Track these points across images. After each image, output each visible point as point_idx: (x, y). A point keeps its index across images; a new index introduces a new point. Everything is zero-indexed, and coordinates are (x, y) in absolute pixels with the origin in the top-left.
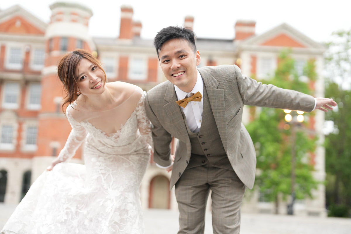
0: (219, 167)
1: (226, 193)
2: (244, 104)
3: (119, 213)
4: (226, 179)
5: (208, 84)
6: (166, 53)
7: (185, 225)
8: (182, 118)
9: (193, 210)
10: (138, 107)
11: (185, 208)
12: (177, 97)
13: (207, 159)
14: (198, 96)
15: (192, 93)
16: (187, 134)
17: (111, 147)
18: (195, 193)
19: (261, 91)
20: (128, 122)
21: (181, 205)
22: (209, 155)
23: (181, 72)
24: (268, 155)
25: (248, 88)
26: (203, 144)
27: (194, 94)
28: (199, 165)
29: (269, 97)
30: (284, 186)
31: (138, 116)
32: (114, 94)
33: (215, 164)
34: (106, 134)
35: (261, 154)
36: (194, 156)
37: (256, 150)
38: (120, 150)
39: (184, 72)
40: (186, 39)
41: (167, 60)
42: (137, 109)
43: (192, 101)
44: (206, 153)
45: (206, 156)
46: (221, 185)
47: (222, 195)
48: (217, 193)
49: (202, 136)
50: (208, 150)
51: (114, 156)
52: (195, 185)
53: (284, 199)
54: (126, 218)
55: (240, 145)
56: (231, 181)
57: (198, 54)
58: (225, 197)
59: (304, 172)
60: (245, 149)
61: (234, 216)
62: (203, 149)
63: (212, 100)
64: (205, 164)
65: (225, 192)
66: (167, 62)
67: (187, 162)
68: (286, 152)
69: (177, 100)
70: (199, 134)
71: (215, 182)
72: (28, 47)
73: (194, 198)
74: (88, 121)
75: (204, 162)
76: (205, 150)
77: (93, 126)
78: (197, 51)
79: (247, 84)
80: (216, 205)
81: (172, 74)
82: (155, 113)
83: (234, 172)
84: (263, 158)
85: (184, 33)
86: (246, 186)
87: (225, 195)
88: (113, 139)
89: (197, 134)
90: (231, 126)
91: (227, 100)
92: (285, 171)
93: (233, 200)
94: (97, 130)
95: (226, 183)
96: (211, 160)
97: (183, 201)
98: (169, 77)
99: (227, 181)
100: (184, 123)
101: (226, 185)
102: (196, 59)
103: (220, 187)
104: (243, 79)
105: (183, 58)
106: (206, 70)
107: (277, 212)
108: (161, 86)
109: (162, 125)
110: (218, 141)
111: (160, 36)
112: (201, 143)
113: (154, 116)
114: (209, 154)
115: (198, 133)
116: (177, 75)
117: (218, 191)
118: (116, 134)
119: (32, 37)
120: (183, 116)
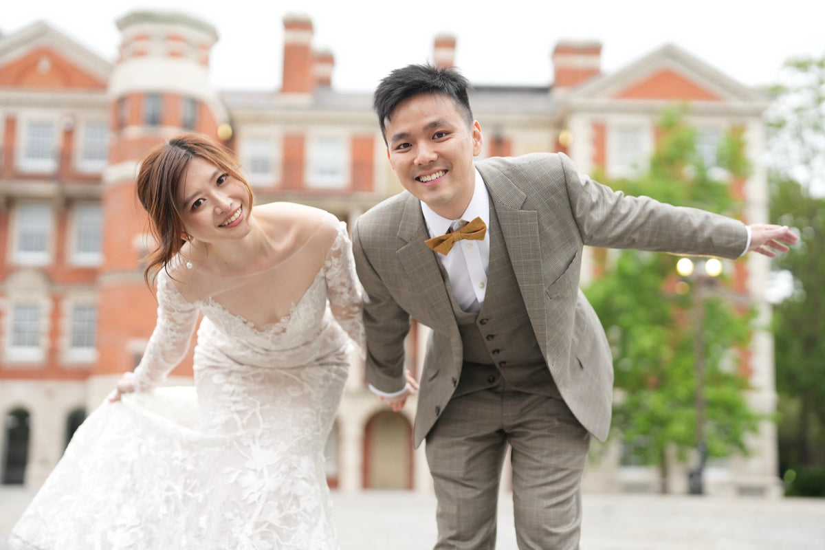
0: (527, 391)
1: (545, 452)
2: (584, 244)
3: (276, 504)
4: (546, 418)
5: (501, 198)
6: (402, 128)
7: (451, 528)
8: (441, 278)
9: (470, 494)
10: (330, 259)
11: (451, 488)
12: (427, 231)
13: (499, 374)
14: (478, 227)
15: (463, 221)
16: (452, 317)
17: (263, 352)
18: (472, 453)
19: (623, 211)
20: (306, 297)
21: (442, 482)
22: (503, 365)
23: (438, 171)
24: (641, 356)
25: (593, 206)
26: (490, 338)
27: (468, 222)
28: (482, 388)
29: (642, 225)
30: (679, 428)
31: (330, 280)
32: (272, 234)
33: (518, 385)
34: (254, 327)
35: (624, 354)
36: (469, 367)
37: (611, 344)
38: (283, 357)
39: (446, 171)
40: (450, 94)
41: (406, 143)
42: (328, 264)
43: (463, 238)
44: (496, 359)
45: (497, 366)
46: (534, 433)
47: (536, 457)
48: (525, 453)
49: (487, 320)
50: (500, 353)
51: (267, 370)
52: (473, 435)
53: (682, 458)
54: (296, 515)
55: (576, 340)
56: (557, 423)
57: (476, 129)
58: (545, 461)
59: (726, 392)
60: (588, 348)
61: (567, 503)
62: (490, 350)
63: (511, 237)
64: (495, 384)
65: (542, 449)
66: (405, 150)
67: (455, 382)
68: (681, 348)
69: (429, 237)
70: (480, 316)
71: (520, 425)
72: (68, 120)
73: (471, 466)
74: (212, 299)
75: (491, 379)
76: (494, 352)
77: (224, 309)
78: (475, 121)
79: (590, 196)
80: (522, 479)
81: (417, 175)
82: (376, 269)
83: (562, 402)
84: (627, 364)
85: (443, 80)
86: (593, 435)
87: (543, 456)
88: (270, 336)
89: (477, 317)
90: (555, 296)
91: (544, 236)
92: (682, 391)
93: (561, 467)
94: (233, 317)
95: (544, 428)
96: (509, 376)
97: (447, 472)
98: (410, 183)
99: (548, 424)
100: (444, 291)
101: (545, 432)
102: (472, 140)
103: (531, 439)
104: (581, 185)
105: (442, 138)
106: (494, 166)
107: (664, 490)
108: (388, 205)
109: (392, 295)
110: (525, 329)
111: (387, 88)
112: (484, 337)
113: (374, 276)
114: (504, 362)
115: (478, 312)
116: (428, 178)
117: (527, 447)
118: (278, 324)
119: (78, 96)
120: (443, 274)
